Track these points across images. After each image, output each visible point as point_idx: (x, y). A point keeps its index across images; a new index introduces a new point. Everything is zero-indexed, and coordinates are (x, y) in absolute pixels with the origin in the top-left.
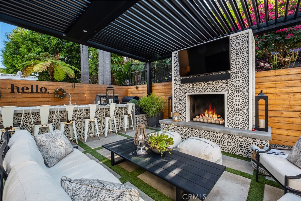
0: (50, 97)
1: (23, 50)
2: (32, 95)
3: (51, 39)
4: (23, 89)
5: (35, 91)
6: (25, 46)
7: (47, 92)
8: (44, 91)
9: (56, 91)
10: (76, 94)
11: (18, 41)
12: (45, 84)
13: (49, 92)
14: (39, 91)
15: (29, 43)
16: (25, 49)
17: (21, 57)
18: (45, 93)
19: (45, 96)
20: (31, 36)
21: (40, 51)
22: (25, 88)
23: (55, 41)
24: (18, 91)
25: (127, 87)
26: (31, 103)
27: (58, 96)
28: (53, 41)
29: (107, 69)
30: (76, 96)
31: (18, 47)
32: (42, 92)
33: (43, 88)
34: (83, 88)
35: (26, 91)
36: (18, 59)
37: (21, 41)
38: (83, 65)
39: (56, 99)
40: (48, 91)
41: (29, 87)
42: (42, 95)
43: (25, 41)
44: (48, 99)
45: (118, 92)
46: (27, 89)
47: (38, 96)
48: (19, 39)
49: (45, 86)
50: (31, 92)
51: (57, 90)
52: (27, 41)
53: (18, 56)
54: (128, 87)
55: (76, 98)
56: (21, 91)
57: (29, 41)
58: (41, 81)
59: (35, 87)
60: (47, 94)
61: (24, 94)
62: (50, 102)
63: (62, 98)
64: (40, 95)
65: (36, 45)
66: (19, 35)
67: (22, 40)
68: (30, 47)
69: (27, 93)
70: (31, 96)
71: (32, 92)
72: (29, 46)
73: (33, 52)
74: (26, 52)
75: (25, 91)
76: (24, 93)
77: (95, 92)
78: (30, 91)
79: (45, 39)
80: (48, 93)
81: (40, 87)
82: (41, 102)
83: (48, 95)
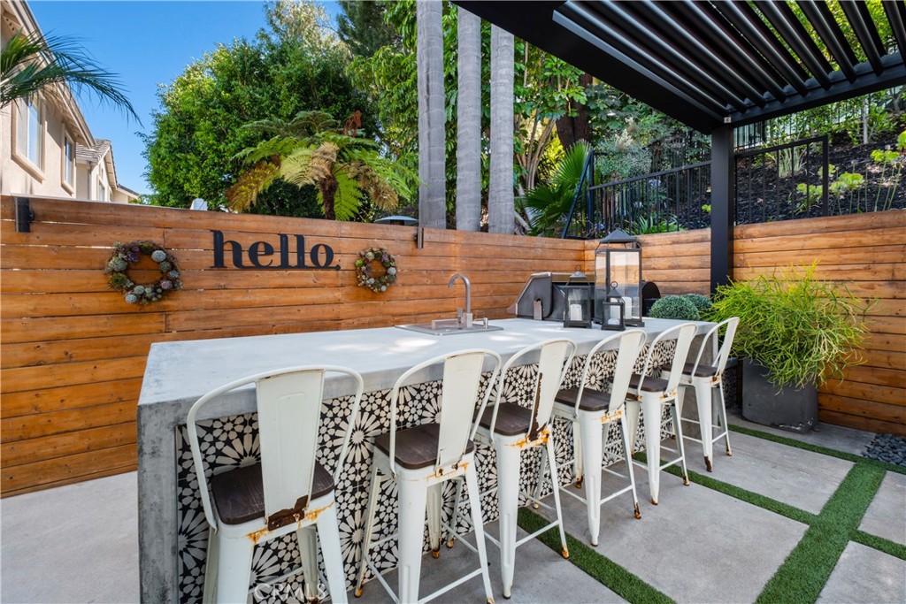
0: (342, 286)
1: (205, 137)
2: (283, 277)
3: (281, 98)
4: (253, 251)
5: (293, 260)
6: (210, 122)
7: (333, 265)
8: (322, 260)
9: (366, 262)
10: (427, 271)
11: (192, 109)
12: (328, 232)
13: (340, 264)
14: (308, 261)
15: (219, 115)
16: (208, 133)
17: (198, 159)
18: (327, 267)
19: (327, 281)
20: (223, 93)
21: (251, 137)
22: (261, 248)
23: (292, 103)
24: (238, 262)
25: (581, 241)
26: (281, 310)
27: (372, 281)
28: (284, 103)
29: (502, 175)
30: (425, 280)
31: (191, 129)
32: (317, 266)
33: (322, 249)
34: (447, 248)
35: (264, 260)
36: (191, 163)
37: (199, 108)
38: (430, 160)
39: (363, 292)
40: (336, 259)
41: (275, 243)
42: (317, 277)
43: (208, 109)
44: (338, 294)
45: (555, 263)
46: (269, 250)
47: (304, 281)
48: (193, 105)
49: (327, 241)
50: (280, 264)
51: (370, 254)
52: (214, 108)
53: (191, 156)
54: (586, 242)
55: (424, 288)
56: (246, 260)
57: (219, 108)
58: (315, 220)
59: (293, 245)
60: (332, 273)
61: (256, 273)
62: (342, 306)
63: (384, 288)
64: (309, 277)
65: (238, 120)
66: (193, 90)
67: (201, 105)
68: (222, 126)
69: (268, 268)
70: (279, 282)
71: (285, 265)
72: (221, 122)
73: (230, 142)
74: (211, 142)
75: (260, 258)
76: (258, 267)
77: (484, 262)
78: (276, 259)
79: (264, 98)
80: (338, 268)
81: (310, 244)
82: (314, 304)
83: (337, 276)
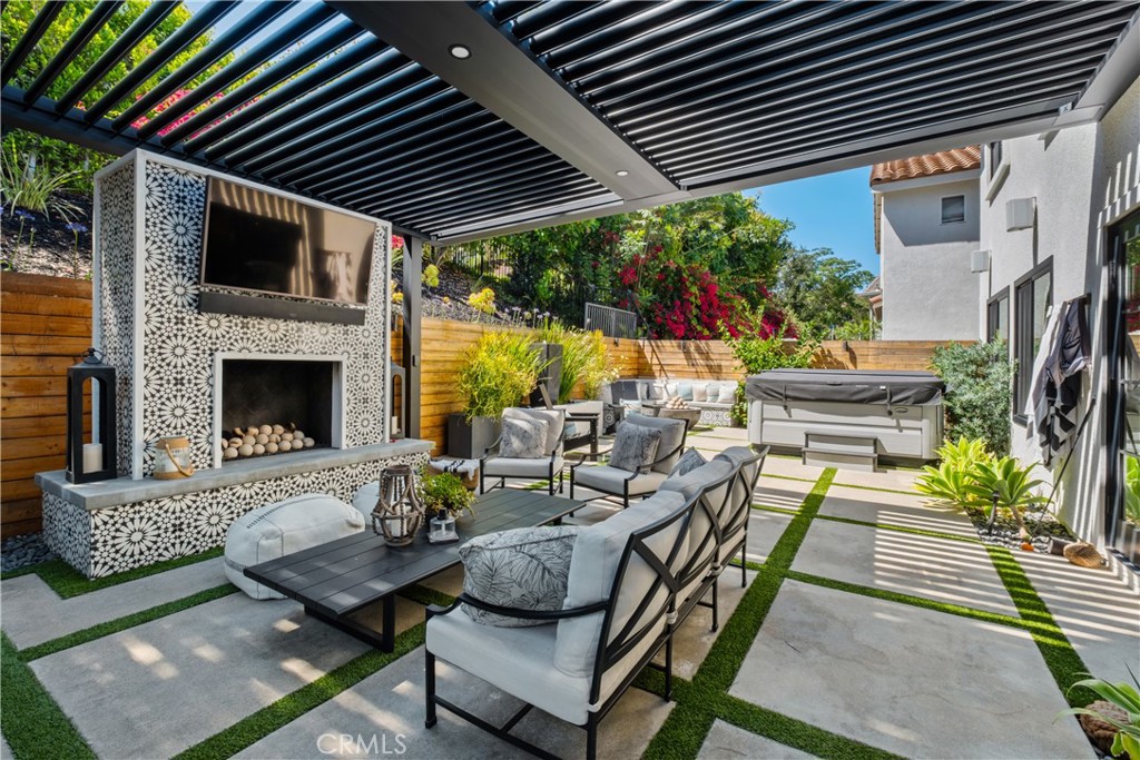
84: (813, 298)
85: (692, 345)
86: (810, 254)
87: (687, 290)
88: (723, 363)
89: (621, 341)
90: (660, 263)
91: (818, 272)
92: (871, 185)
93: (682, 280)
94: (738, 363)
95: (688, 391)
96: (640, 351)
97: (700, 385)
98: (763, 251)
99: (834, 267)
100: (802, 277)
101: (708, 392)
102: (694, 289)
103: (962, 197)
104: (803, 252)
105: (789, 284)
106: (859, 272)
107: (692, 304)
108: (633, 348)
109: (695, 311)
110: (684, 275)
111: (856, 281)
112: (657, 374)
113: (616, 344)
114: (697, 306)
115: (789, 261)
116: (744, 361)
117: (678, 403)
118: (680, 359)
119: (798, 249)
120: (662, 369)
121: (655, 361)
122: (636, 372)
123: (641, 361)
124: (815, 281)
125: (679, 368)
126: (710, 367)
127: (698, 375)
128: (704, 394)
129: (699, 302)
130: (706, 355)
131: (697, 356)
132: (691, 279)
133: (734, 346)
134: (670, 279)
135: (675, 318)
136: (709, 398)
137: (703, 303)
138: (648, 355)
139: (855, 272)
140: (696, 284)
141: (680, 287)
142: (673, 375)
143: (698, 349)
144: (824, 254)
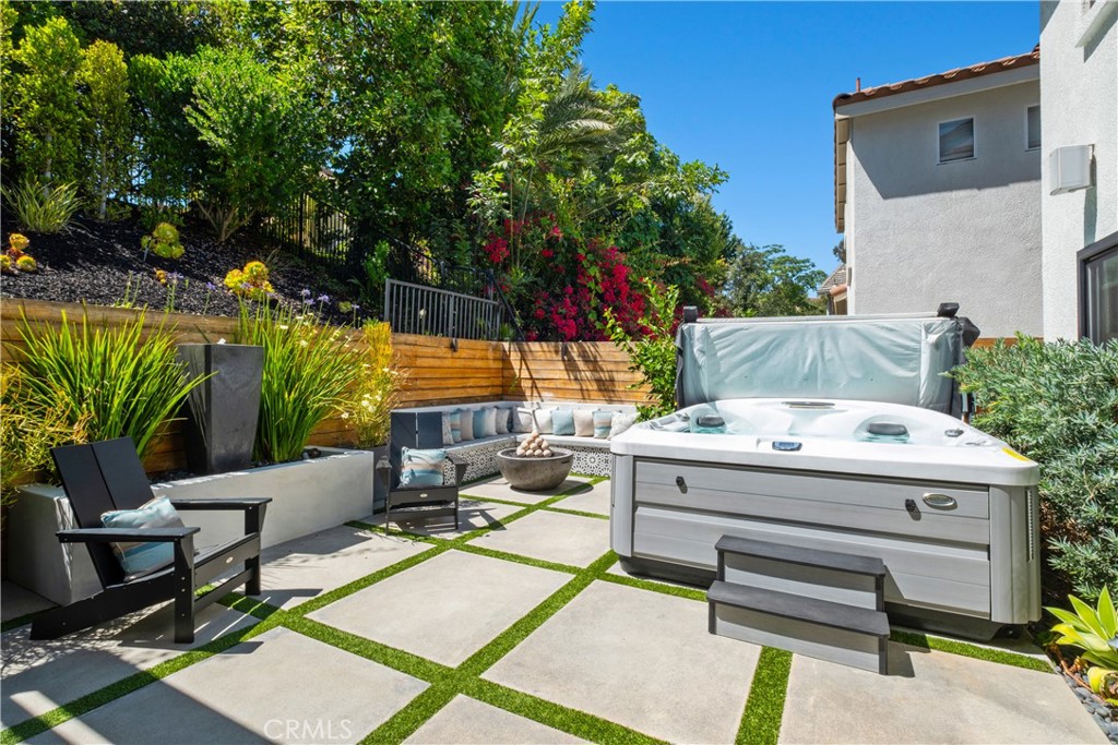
84: (764, 300)
85: (574, 349)
86: (761, 251)
87: (583, 272)
88: (617, 376)
89: (461, 342)
90: (543, 231)
91: (770, 272)
92: (835, 107)
93: (577, 260)
94: (639, 376)
95: (566, 420)
96: (505, 359)
97: (585, 411)
98: (703, 238)
99: (787, 265)
100: (753, 276)
101: (595, 422)
102: (594, 271)
103: (971, 121)
104: (752, 249)
105: (738, 284)
106: (813, 272)
107: (590, 290)
108: (490, 355)
109: (594, 303)
110: (580, 251)
111: (810, 281)
112: (528, 393)
113: (453, 348)
114: (597, 295)
115: (738, 260)
116: (646, 373)
117: (533, 445)
118: (558, 371)
119: (747, 245)
120: (534, 386)
121: (525, 374)
122: (499, 390)
123: (506, 373)
124: (766, 281)
125: (559, 384)
126: (599, 381)
127: (584, 395)
128: (590, 425)
129: (600, 289)
130: (594, 363)
131: (581, 365)
132: (590, 256)
133: (630, 350)
134: (560, 257)
135: (564, 311)
136: (597, 432)
137: (606, 290)
138: (516, 365)
139: (808, 272)
140: (597, 265)
141: (575, 268)
142: (551, 395)
143: (584, 355)
144: (776, 251)
